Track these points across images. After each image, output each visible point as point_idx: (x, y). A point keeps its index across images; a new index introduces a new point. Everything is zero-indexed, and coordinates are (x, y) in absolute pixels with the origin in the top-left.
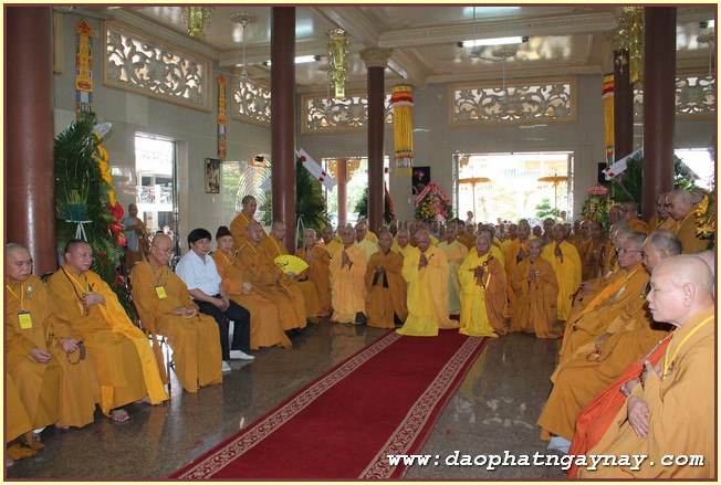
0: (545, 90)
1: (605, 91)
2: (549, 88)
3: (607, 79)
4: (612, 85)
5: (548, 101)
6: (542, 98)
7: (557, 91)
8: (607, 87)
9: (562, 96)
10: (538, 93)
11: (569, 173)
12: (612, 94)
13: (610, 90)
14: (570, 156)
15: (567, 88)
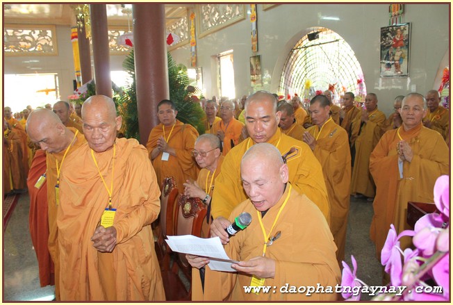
0: (34, 33)
1: (73, 38)
2: (37, 32)
3: (73, 30)
4: (76, 34)
5: (37, 41)
6: (33, 38)
7: (43, 34)
8: (74, 35)
9: (46, 37)
10: (30, 35)
11: (56, 87)
12: (76, 40)
13: (76, 37)
14: (56, 76)
15: (49, 33)
